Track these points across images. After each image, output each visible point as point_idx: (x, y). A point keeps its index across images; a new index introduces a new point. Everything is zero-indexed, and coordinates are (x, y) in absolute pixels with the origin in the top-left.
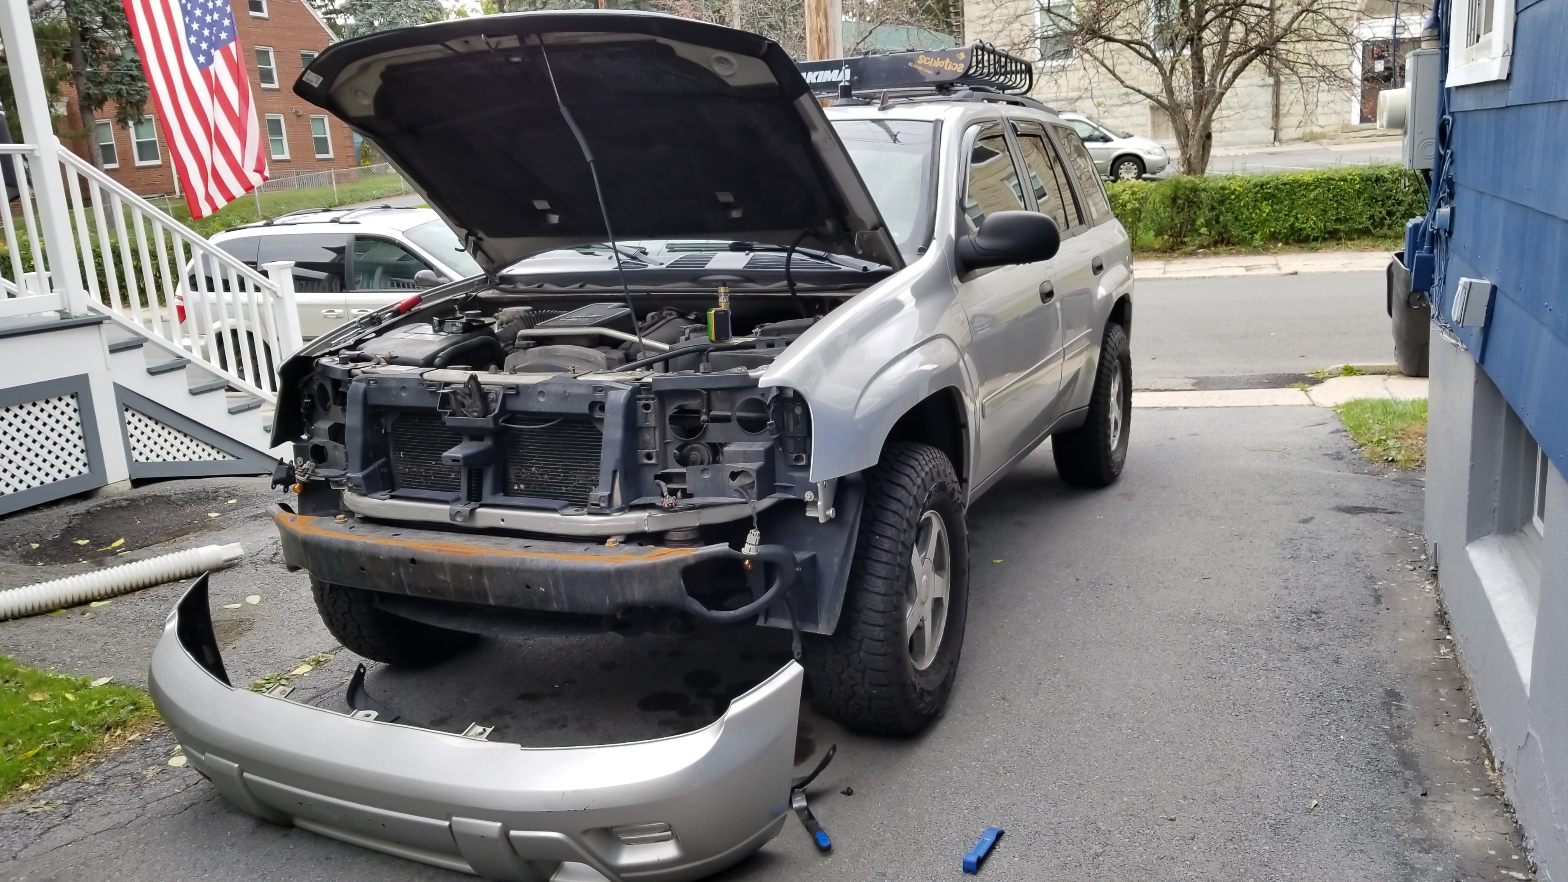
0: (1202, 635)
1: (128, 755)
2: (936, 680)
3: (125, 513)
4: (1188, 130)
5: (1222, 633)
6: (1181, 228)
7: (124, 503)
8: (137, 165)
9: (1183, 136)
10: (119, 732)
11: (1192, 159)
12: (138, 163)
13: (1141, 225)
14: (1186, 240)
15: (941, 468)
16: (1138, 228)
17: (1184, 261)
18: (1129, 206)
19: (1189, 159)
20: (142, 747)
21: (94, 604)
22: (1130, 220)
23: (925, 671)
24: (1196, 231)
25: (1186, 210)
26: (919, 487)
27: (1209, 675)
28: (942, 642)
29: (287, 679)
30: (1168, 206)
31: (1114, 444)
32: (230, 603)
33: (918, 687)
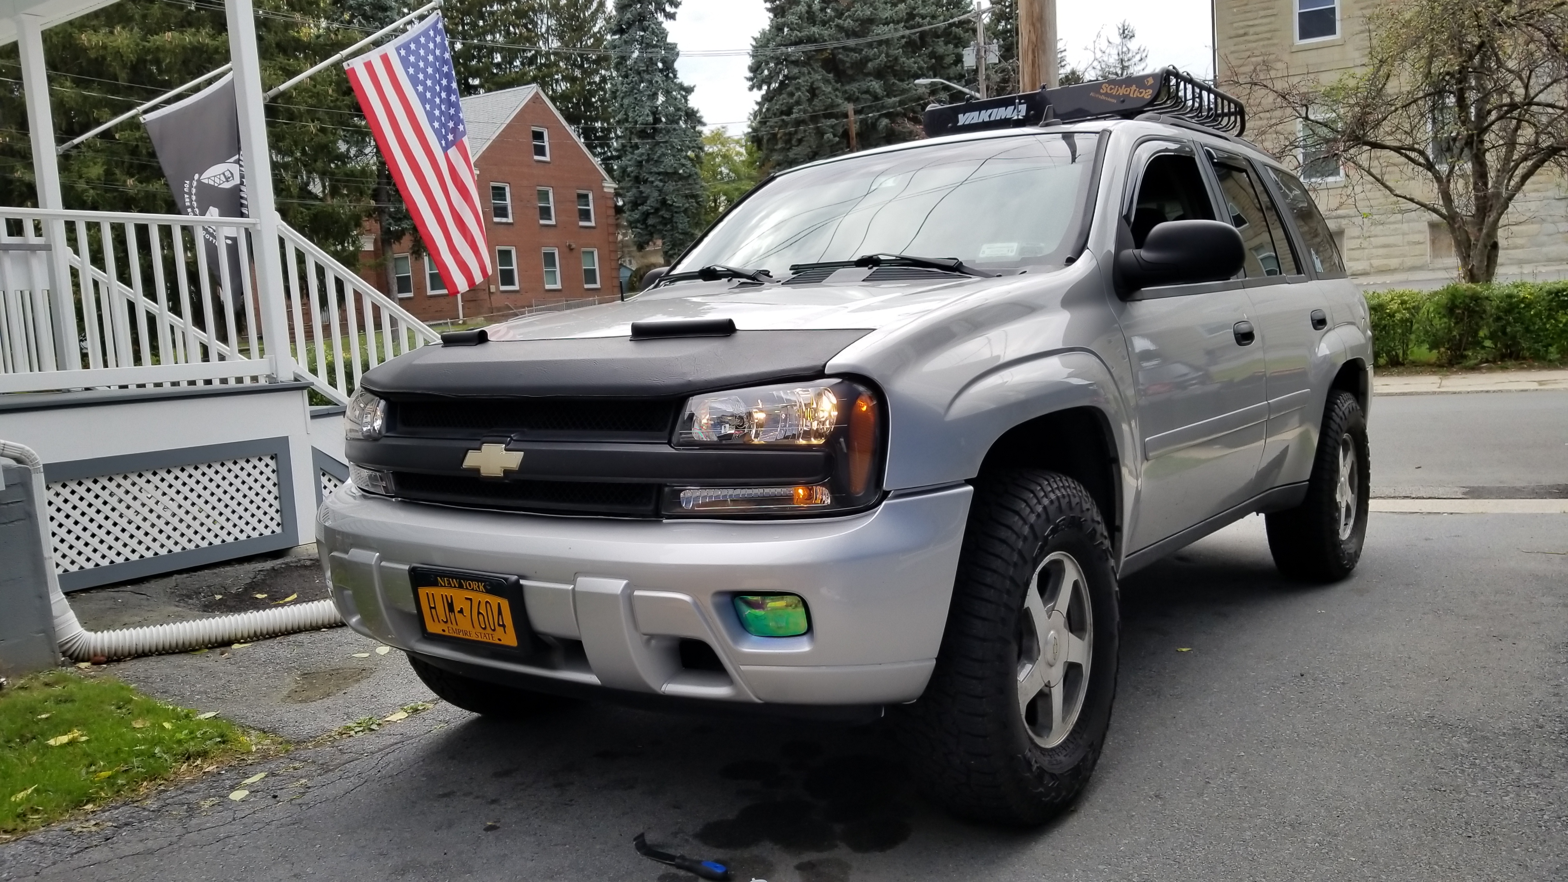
0: (1434, 741)
1: (196, 785)
2: (1066, 761)
3: (307, 572)
4: (1469, 240)
5: (1462, 742)
6: (1460, 340)
7: (308, 563)
8: (429, 294)
9: (1464, 248)
10: (198, 762)
11: (1475, 271)
12: (430, 292)
13: (1413, 337)
14: (1466, 353)
15: (1075, 501)
16: (1409, 340)
17: (1464, 375)
18: (1398, 316)
19: (1471, 271)
20: (214, 779)
21: (236, 646)
22: (1399, 331)
23: (1052, 749)
24: (1478, 344)
25: (1466, 320)
26: (1039, 516)
27: (1437, 787)
28: (1079, 718)
29: (379, 725)
30: (1444, 316)
31: (1345, 533)
32: (359, 652)
33: (1035, 767)
